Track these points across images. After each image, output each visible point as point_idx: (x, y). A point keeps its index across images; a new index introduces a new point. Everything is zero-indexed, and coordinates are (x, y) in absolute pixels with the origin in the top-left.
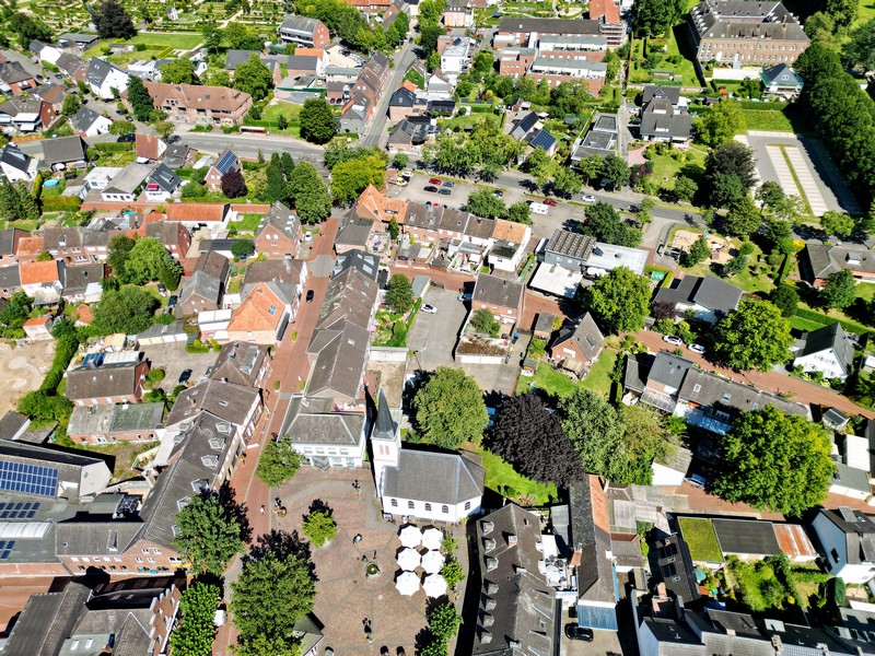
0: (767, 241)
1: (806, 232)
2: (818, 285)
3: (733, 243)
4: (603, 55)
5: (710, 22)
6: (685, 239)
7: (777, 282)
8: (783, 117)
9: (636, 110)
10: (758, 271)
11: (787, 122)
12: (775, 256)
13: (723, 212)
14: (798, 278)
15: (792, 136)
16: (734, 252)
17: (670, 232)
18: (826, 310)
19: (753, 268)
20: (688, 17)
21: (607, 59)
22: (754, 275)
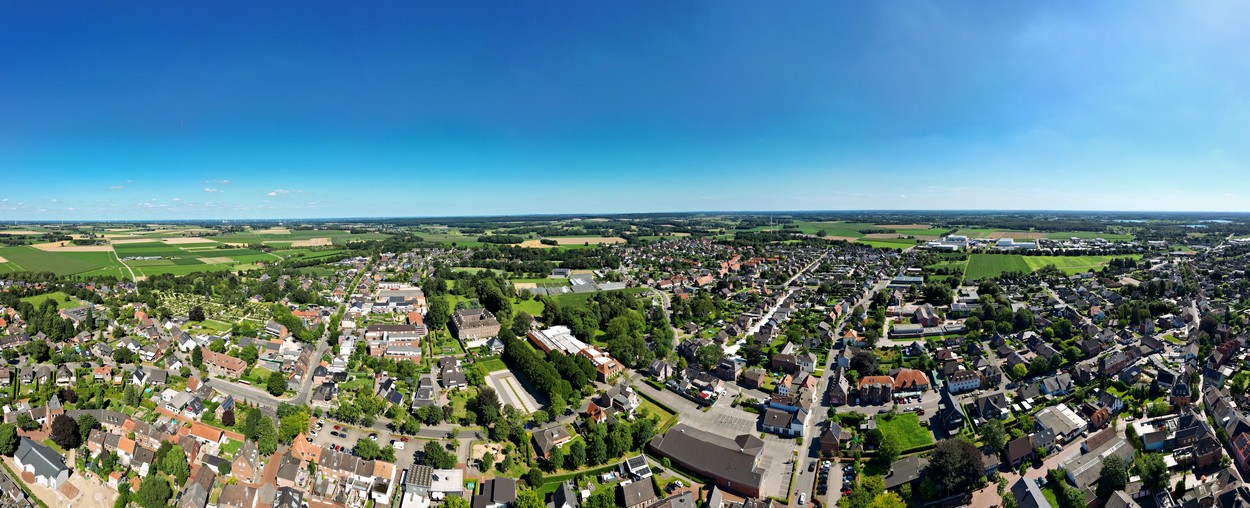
0: (515, 439)
1: (531, 425)
2: (547, 456)
3: (500, 446)
4: (418, 342)
5: (460, 322)
6: (479, 451)
7: (528, 465)
8: (501, 362)
9: (438, 371)
10: (518, 461)
11: (503, 364)
12: (523, 447)
13: (492, 425)
14: (536, 457)
15: (508, 371)
16: (504, 452)
17: (470, 450)
18: (555, 471)
19: (515, 459)
20: (451, 317)
21: (420, 345)
22: (517, 464)
